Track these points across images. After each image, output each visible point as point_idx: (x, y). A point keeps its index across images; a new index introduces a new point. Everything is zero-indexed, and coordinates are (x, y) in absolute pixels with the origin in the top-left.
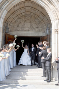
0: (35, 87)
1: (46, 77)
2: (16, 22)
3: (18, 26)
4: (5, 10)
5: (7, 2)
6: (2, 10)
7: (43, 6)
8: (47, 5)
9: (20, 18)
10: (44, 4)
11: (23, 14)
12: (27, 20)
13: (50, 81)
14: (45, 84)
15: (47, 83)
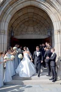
0: (41, 88)
1: (50, 76)
2: (20, 27)
3: (22, 31)
4: (10, 15)
5: (11, 7)
6: (7, 15)
7: (45, 9)
8: (48, 8)
9: (24, 23)
10: (46, 8)
11: (26, 20)
12: (30, 25)
13: (56, 80)
14: (51, 84)
15: (53, 82)
